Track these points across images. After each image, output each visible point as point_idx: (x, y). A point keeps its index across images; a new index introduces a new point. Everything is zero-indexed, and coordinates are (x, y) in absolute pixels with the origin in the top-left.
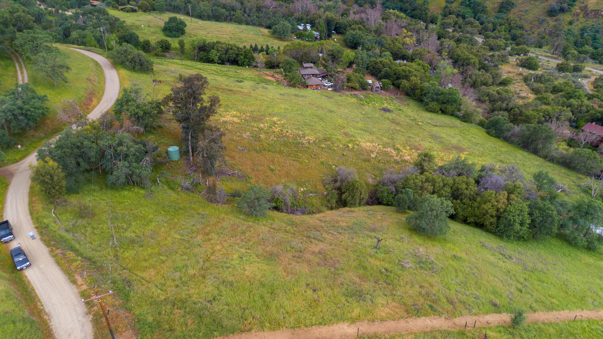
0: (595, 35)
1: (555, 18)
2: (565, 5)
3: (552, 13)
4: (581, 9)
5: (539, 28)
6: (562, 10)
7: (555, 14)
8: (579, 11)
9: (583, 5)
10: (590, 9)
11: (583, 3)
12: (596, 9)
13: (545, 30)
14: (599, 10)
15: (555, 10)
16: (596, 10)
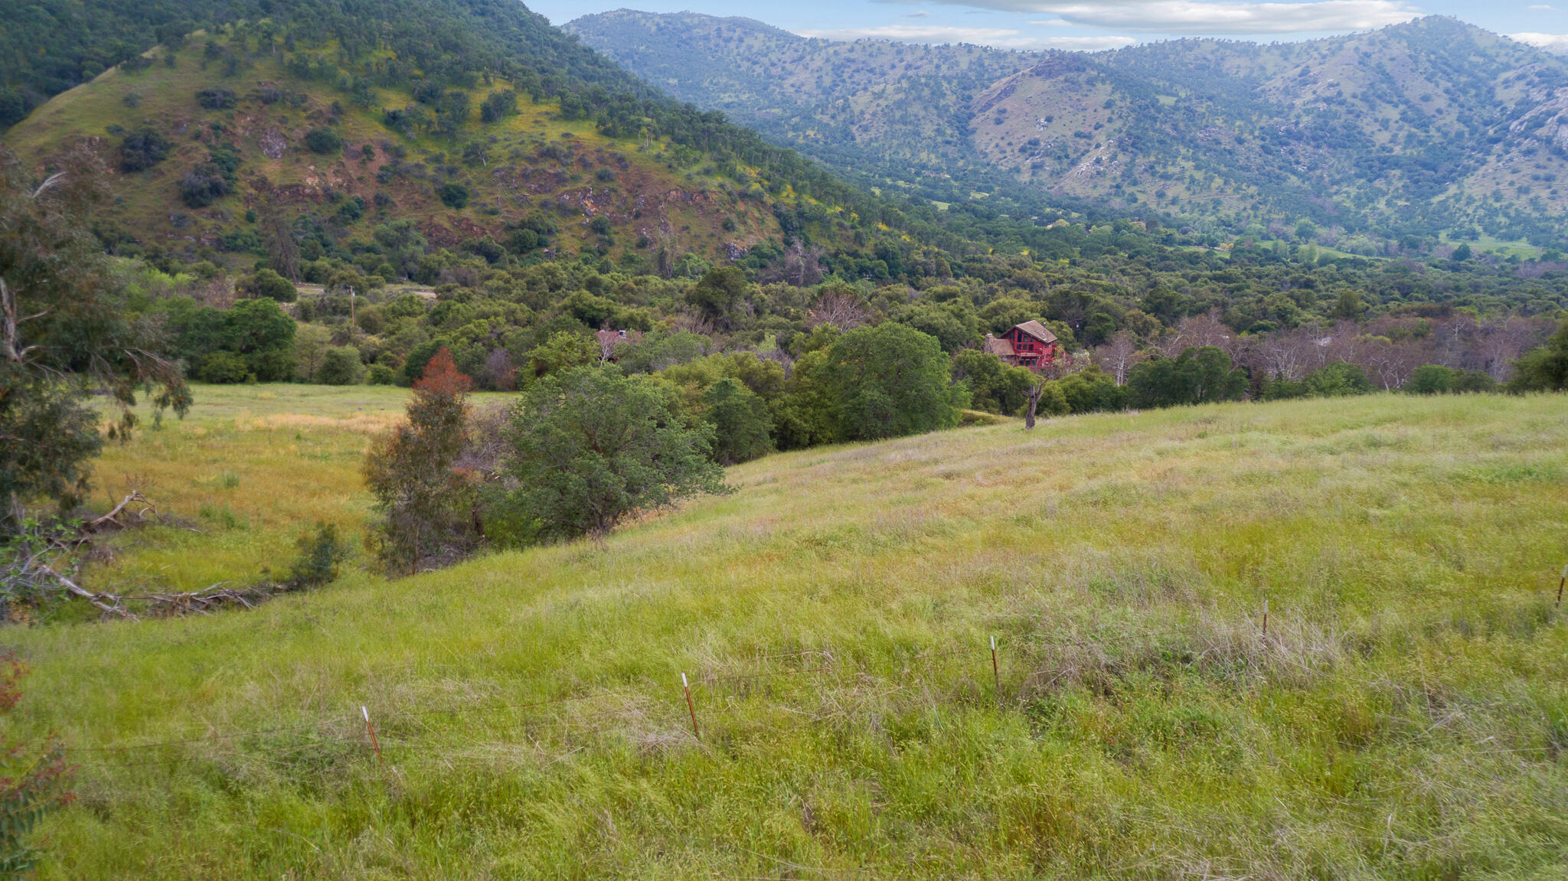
0: (321, 237)
1: (208, 210)
2: (218, 177)
3: (194, 198)
4: (252, 184)
5: (180, 237)
6: (217, 191)
7: (204, 201)
8: (252, 191)
9: (254, 178)
10: (276, 185)
11: (252, 173)
12: (288, 183)
13: (198, 239)
14: (297, 185)
15: (201, 192)
16: (291, 186)
